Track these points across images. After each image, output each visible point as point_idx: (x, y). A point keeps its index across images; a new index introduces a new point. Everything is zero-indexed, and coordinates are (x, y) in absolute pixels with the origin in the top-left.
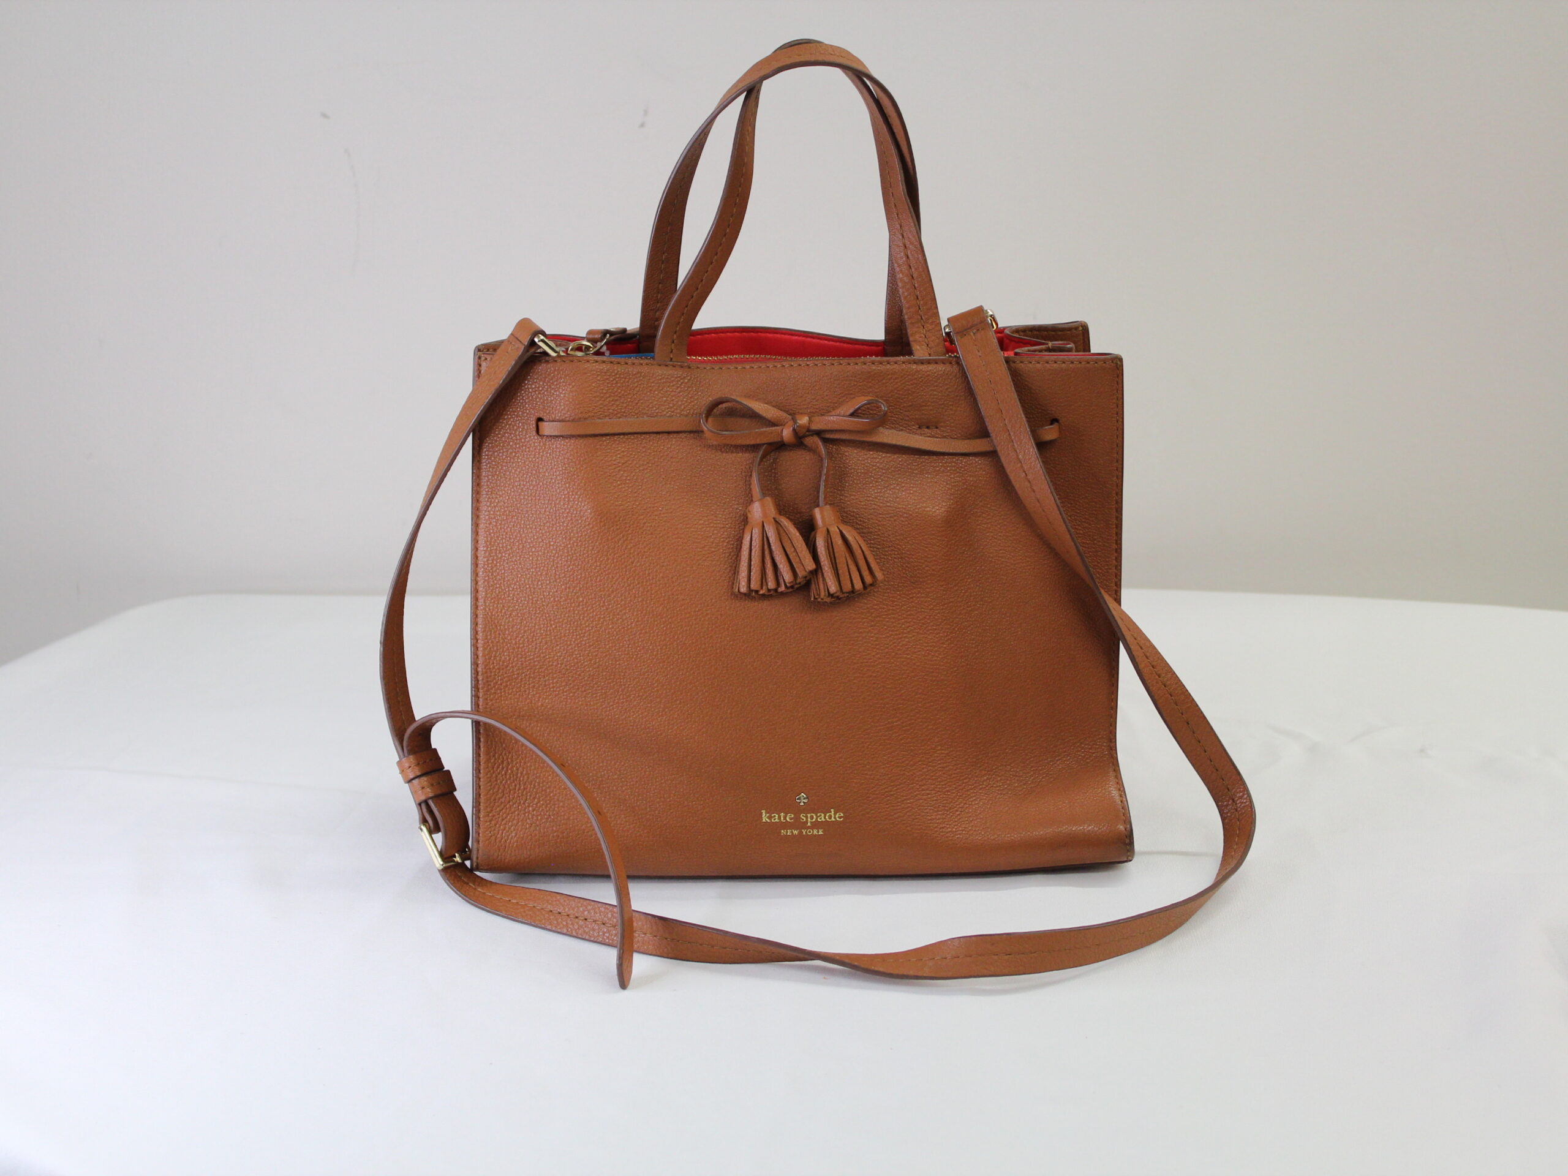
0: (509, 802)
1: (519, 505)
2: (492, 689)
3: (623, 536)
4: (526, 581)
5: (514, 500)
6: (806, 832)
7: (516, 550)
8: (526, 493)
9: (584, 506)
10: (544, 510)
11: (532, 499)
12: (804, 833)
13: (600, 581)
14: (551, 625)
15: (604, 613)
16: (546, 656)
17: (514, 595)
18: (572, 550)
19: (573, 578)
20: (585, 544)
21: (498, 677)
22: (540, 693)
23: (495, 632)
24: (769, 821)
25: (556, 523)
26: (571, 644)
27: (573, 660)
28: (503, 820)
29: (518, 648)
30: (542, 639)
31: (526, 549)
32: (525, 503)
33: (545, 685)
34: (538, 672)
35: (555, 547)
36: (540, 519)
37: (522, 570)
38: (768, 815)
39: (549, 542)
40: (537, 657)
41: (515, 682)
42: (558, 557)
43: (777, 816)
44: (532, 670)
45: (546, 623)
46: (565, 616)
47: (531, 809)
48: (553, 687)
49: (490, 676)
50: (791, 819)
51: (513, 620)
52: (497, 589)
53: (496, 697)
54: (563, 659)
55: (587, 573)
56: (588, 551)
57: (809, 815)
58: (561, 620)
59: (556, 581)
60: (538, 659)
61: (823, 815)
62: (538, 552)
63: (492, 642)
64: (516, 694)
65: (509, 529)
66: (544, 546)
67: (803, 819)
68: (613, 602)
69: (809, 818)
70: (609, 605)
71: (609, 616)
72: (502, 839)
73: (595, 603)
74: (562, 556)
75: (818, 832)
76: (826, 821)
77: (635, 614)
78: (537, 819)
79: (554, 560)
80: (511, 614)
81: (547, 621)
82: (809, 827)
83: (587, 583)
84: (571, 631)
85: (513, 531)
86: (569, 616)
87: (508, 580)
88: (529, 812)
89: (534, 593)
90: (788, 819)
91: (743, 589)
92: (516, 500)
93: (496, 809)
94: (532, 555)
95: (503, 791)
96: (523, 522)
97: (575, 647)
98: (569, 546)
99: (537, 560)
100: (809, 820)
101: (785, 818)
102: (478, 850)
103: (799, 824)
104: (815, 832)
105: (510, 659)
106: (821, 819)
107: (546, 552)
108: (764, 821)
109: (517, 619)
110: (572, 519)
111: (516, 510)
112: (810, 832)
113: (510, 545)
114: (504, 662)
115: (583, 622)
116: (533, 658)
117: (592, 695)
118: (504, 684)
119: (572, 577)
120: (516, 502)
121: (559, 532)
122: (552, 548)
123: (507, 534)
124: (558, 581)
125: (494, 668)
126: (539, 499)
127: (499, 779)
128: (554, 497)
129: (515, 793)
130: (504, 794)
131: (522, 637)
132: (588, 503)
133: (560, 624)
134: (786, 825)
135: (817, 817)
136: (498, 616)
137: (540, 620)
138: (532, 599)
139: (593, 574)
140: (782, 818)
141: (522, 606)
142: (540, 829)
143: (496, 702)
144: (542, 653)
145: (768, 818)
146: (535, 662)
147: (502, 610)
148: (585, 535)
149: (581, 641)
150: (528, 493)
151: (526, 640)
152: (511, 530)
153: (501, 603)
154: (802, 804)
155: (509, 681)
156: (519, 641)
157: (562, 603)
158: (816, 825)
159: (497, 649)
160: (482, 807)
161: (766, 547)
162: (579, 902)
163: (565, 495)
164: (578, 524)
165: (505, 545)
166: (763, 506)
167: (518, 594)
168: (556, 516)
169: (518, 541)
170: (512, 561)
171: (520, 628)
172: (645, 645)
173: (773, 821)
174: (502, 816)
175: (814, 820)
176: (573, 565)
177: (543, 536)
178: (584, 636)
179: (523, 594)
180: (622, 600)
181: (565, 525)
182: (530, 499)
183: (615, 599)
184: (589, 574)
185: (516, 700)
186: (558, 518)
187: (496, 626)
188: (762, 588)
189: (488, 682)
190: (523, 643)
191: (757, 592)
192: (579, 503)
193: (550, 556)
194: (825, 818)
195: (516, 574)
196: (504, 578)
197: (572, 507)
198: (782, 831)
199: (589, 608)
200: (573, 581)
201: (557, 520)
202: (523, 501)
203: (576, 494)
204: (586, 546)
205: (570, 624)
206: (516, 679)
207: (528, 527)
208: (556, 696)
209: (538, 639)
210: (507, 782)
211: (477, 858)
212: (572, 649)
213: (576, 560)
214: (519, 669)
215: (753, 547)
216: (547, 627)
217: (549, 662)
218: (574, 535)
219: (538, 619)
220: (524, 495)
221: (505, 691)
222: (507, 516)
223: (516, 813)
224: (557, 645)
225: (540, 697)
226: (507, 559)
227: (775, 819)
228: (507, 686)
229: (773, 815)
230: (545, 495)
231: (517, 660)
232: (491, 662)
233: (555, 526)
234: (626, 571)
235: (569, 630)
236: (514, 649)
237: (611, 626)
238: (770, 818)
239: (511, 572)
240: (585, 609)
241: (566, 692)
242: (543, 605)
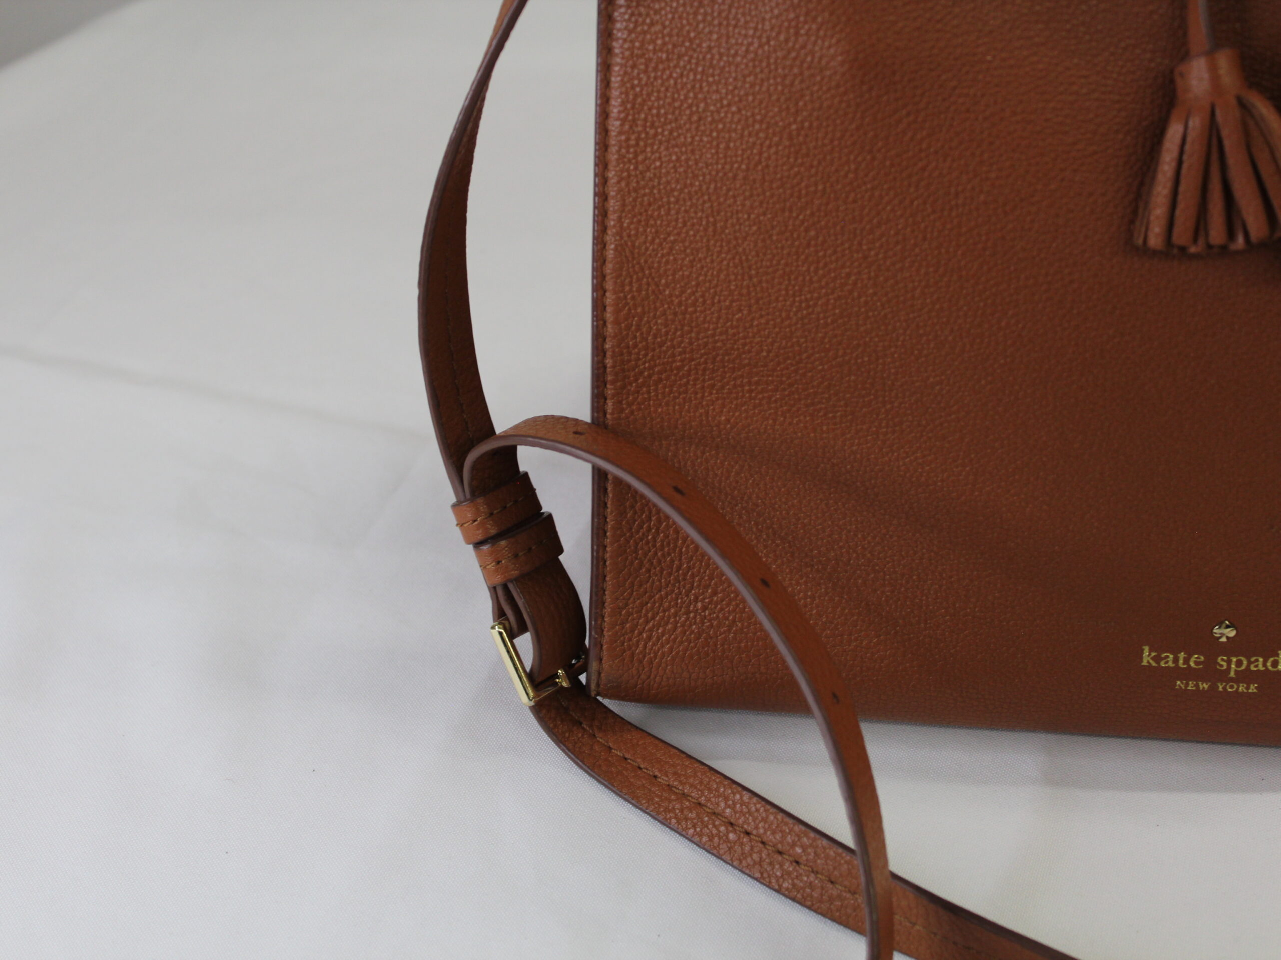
0: (660, 591)
1: (692, 35)
2: (631, 384)
3: (908, 114)
4: (704, 187)
5: (684, 22)
6: (1224, 688)
7: (685, 124)
8: (709, 10)
9: (829, 47)
10: (744, 49)
11: (720, 25)
12: (1221, 689)
13: (854, 202)
14: (750, 278)
15: (860, 265)
16: (739, 333)
17: (677, 213)
18: (798, 135)
19: (800, 191)
20: (828, 126)
21: (644, 363)
22: (724, 399)
23: (639, 280)
24: (1154, 664)
25: (768, 79)
26: (788, 318)
27: (792, 346)
28: (647, 622)
29: (684, 313)
30: (732, 301)
31: (704, 125)
32: (707, 30)
33: (735, 386)
34: (722, 361)
35: (764, 126)
36: (737, 66)
37: (696, 164)
38: (1153, 654)
39: (753, 115)
40: (721, 334)
41: (675, 375)
42: (769, 147)
43: (1171, 656)
44: (710, 356)
45: (740, 272)
46: (778, 264)
47: (699, 605)
48: (750, 391)
49: (629, 361)
50: (1196, 663)
51: (675, 260)
52: (645, 199)
53: (640, 400)
54: (772, 344)
55: (828, 185)
56: (832, 141)
57: (1235, 660)
58: (770, 270)
59: (764, 193)
60: (724, 337)
61: (1261, 660)
62: (729, 132)
63: (633, 298)
64: (678, 398)
65: (672, 82)
66: (742, 122)
67: (1222, 666)
68: (877, 245)
69: (1233, 665)
70: (870, 250)
71: (869, 272)
72: (644, 657)
73: (842, 244)
74: (777, 145)
75: (1248, 688)
76: (1267, 669)
77: (923, 271)
78: (711, 626)
79: (760, 154)
80: (671, 249)
81: (742, 268)
82: (1232, 680)
83: (827, 204)
84: (791, 292)
85: (679, 87)
86: (786, 265)
87: (668, 183)
88: (696, 612)
89: (718, 212)
90: (1192, 664)
91: (1155, 240)
92: (689, 24)
93: (634, 602)
94: (718, 137)
95: (648, 571)
96: (700, 69)
97: (796, 324)
98: (794, 127)
99: (727, 148)
100: (1233, 666)
101: (1187, 661)
102: (600, 674)
103: (1210, 672)
104: (1242, 688)
105: (667, 333)
106: (1257, 666)
107: (746, 133)
108: (1145, 663)
109: (683, 260)
110: (801, 74)
111: (687, 44)
112: (1232, 687)
113: (673, 114)
114: (655, 337)
115: (815, 279)
116: (713, 336)
117: (825, 415)
118: (655, 378)
119: (796, 189)
120: (687, 28)
121: (774, 98)
122: (757, 127)
123: (667, 90)
124: (768, 194)
125: (635, 346)
126: (735, 27)
127: (642, 549)
128: (767, 23)
129: (670, 574)
130: (649, 577)
131: (693, 293)
132: (838, 41)
133: (769, 277)
134: (1188, 674)
135: (1250, 663)
136: (646, 249)
137: (728, 265)
138: (714, 224)
139: (839, 187)
140: (1181, 662)
141: (694, 236)
142: (715, 645)
143: (640, 409)
144: (732, 327)
145: (1153, 659)
146: (716, 342)
147: (653, 240)
148: (829, 107)
149: (809, 314)
150: (713, 12)
151: (700, 300)
152: (675, 84)
153: (652, 226)
154: (1224, 640)
155: (665, 372)
156: (687, 300)
157: (774, 238)
158: (1245, 677)
159: (643, 313)
160: (608, 598)
161: (1215, 156)
162: (786, 824)
163: (790, 21)
164: (814, 85)
165: (662, 111)
166: (1213, 69)
167: (686, 212)
168: (768, 65)
169: (690, 107)
170: (676, 146)
171: (688, 277)
172: (939, 333)
173: (1163, 664)
174: (646, 615)
175: (1243, 668)
176: (802, 165)
177: (740, 101)
178: (815, 305)
179: (696, 213)
180: (897, 243)
181: (787, 82)
182: (716, 22)
183: (884, 240)
184: (832, 186)
185: (677, 408)
186: (772, 67)
187: (642, 270)
188: (1195, 240)
189: (623, 371)
190: (694, 304)
191: (1183, 249)
192: (819, 42)
193: (754, 144)
194: (1265, 665)
195: (685, 172)
196: (660, 178)
197: (803, 47)
198: (1179, 683)
199: (829, 252)
200: (799, 198)
201: (770, 72)
202: (701, 26)
203: (814, 19)
204: (830, 129)
205: (789, 280)
206: (679, 369)
207: (710, 80)
208: (754, 407)
209: (725, 301)
210: (655, 554)
211: (598, 685)
212: (790, 326)
213: (807, 155)
214: (684, 353)
215: (1185, 157)
216: (743, 280)
217: (744, 345)
218: (805, 105)
219: (725, 263)
220: (705, 14)
221: (656, 390)
222: (667, 52)
223: (672, 611)
224: (761, 317)
225: (723, 406)
226: (668, 141)
227: (1167, 663)
228: (660, 380)
229: (1164, 655)
230: (748, 18)
231: (682, 336)
232: (631, 336)
233: (765, 84)
234: (909, 185)
235: (786, 290)
236: (675, 314)
237: (871, 291)
238: (1157, 659)
239: (674, 167)
240: (821, 254)
241: (775, 402)
242: (736, 239)
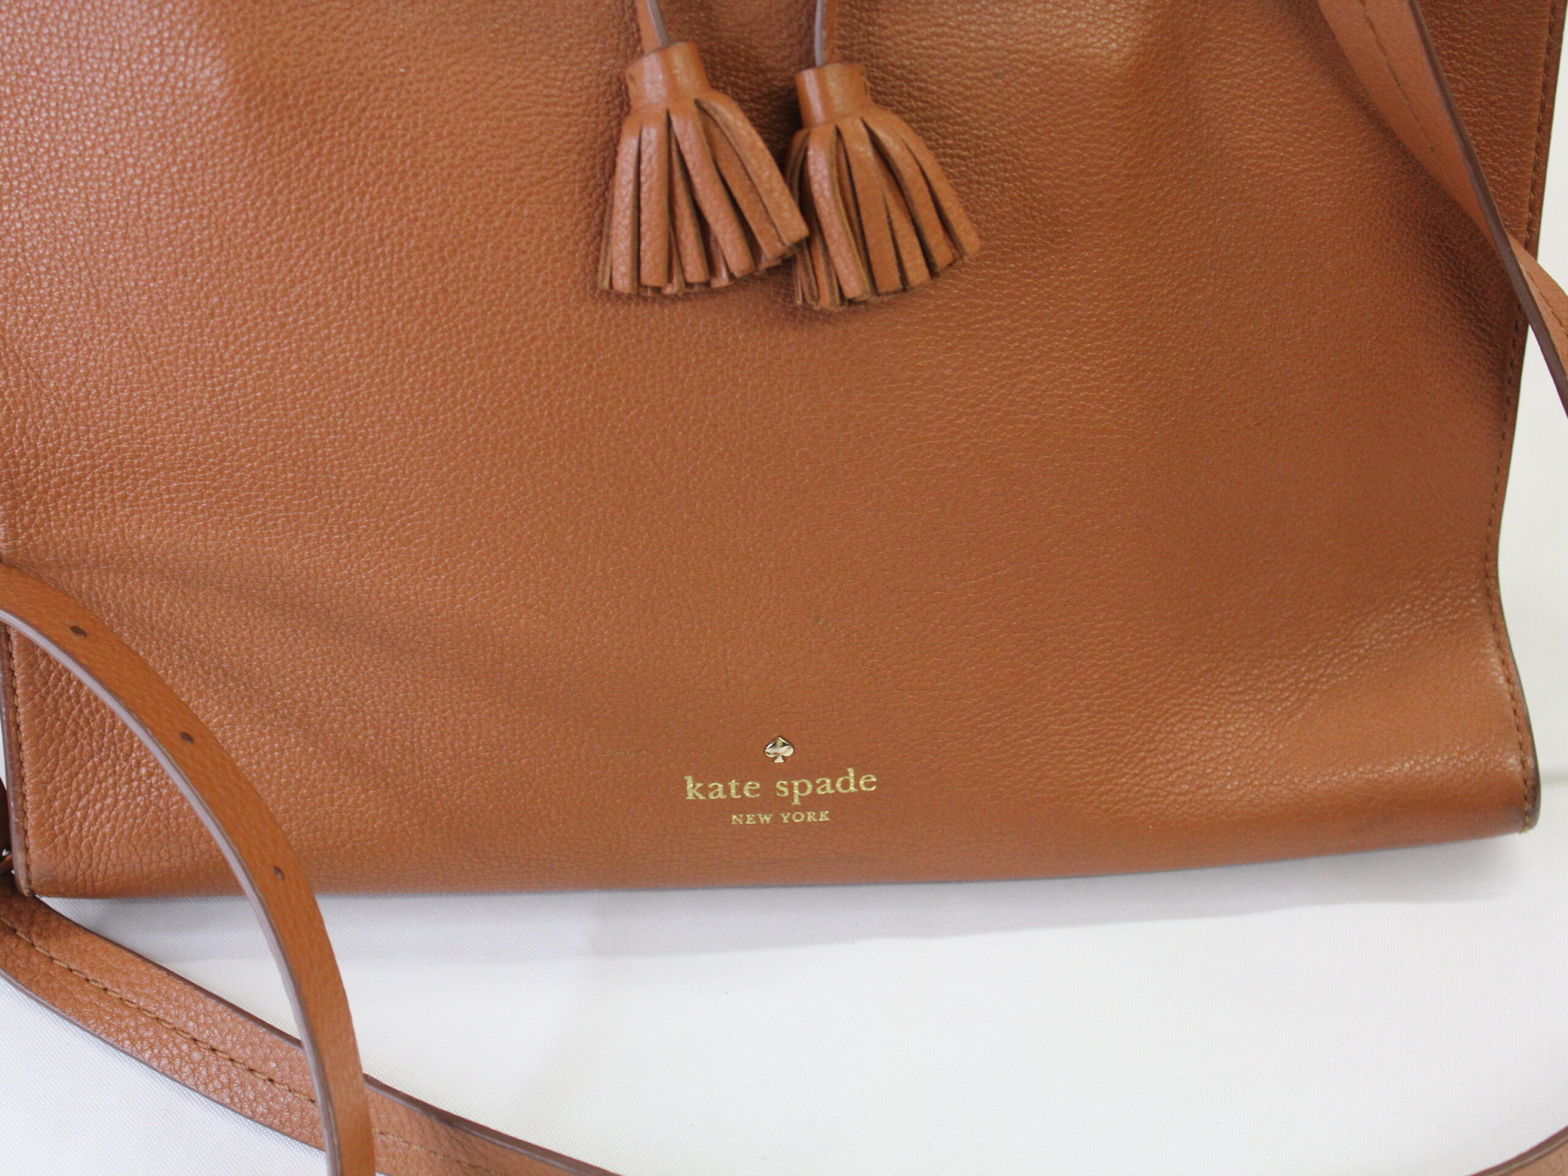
0: (92, 757)
1: (38, 61)
2: (24, 502)
3: (310, 145)
4: (78, 252)
5: (27, 46)
6: (790, 819)
7: (44, 174)
8: (54, 30)
9: (202, 69)
10: (102, 75)
11: (69, 46)
12: (785, 820)
13: (260, 257)
14: (149, 360)
15: (277, 335)
16: (145, 430)
17: (50, 285)
18: (181, 179)
19: (192, 248)
20: (214, 166)
21: (36, 475)
22: (140, 512)
23: (15, 371)
24: (701, 797)
25: (135, 111)
26: (201, 406)
27: (212, 441)
28: (80, 798)
29: (76, 409)
30: (132, 390)
31: (68, 173)
32: (54, 55)
33: (151, 496)
34: (131, 465)
35: (139, 170)
36: (96, 98)
37: (65, 222)
38: (699, 785)
39: (124, 157)
40: (125, 432)
41: (77, 487)
42: (149, 195)
43: (721, 786)
44: (116, 460)
45: (136, 353)
46: (180, 340)
47: (143, 771)
48: (171, 500)
49: (18, 473)
50: (752, 792)
51: (56, 343)
52: (10, 269)
53: (37, 520)
54: (187, 440)
55: (225, 239)
56: (222, 184)
57: (796, 783)
58: (172, 348)
59: (150, 253)
60: (128, 436)
61: (828, 781)
62: (98, 180)
63: (12, 394)
64: (84, 515)
65: (22, 121)
66: (113, 167)
67: (782, 792)
68: (295, 309)
69: (795, 790)
70: (286, 315)
71: (290, 343)
72: (81, 841)
73: (253, 310)
74: (157, 193)
75: (818, 817)
76: (837, 792)
77: (353, 337)
78: (160, 796)
79: (139, 205)
80: (49, 330)
81: (138, 349)
82: (796, 808)
83: (227, 262)
84: (200, 374)
85: (31, 126)
86: (190, 340)
87: (35, 248)
88: (140, 779)
89: (99, 282)
90: (747, 794)
91: (623, 283)
92: (33, 48)
93: (61, 774)
94: (85, 187)
95: (75, 733)
96: (53, 104)
97: (212, 413)
98: (174, 169)
99: (99, 200)
100: (796, 791)
101: (740, 790)
102: (28, 867)
103: (770, 801)
104: (811, 817)
105: (59, 436)
106: (824, 789)
107: (118, 180)
108: (690, 797)
109: (66, 342)
110: (174, 102)
111: (34, 73)
112: (798, 817)
113: (28, 161)
114: (45, 442)
115: (227, 356)
116: (116, 434)
117: (264, 523)
118: (52, 492)
119: (188, 246)
120: (31, 53)
121: (146, 134)
122: (131, 171)
123: (17, 132)
124: (155, 254)
125: (23, 454)
126: (88, 48)
127: (63, 707)
128: (125, 43)
129: (102, 736)
130: (77, 740)
131: (84, 383)
132: (214, 59)
133: (171, 357)
134: (743, 806)
135: (815, 786)
136: (19, 332)
137: (120, 346)
138: (97, 296)
139: (239, 239)
140: (733, 791)
141: (75, 312)
142: (168, 819)
143: (39, 533)
144: (136, 422)
145: (700, 790)
146: (120, 442)
147: (26, 320)
148: (213, 142)
149: (226, 400)
150: (59, 31)
151: (94, 391)
152: (26, 124)
153: (22, 304)
154: (780, 760)
155: (64, 484)
156: (77, 392)
157: (170, 308)
158: (812, 802)
159: (27, 412)
160: (27, 771)
161: (678, 175)
162: (256, 1034)
163: (152, 38)
164: (191, 115)
165: (15, 159)
166: (668, 67)
167: (60, 282)
168: (134, 93)
169: (47, 151)
170: (38, 201)
171: (74, 364)
172: (384, 413)
173: (711, 796)
174: (77, 789)
175: (808, 792)
176: (189, 216)
177: (106, 140)
178: (231, 388)
179: (72, 283)
180: (318, 305)
181: (159, 114)
182: (64, 45)
183: (301, 302)
184: (229, 240)
185: (85, 527)
186: (139, 96)
187: (18, 358)
188: (670, 279)
189: (11, 486)
190: (87, 398)
191: (658, 290)
192: (190, 61)
193: (130, 193)
194: (833, 786)
195: (53, 233)
196: (24, 243)
197: (172, 69)
198: (734, 817)
199: (238, 322)
200: (192, 256)
201: (136, 102)
202: (47, 50)
203: (181, 34)
204: (218, 168)
205: (196, 359)
206: (80, 479)
207: (67, 116)
208: (178, 521)
209: (123, 390)
210: (81, 711)
211: (29, 881)
212: (205, 416)
213: (195, 203)
214: (83, 458)
215: (643, 179)
216: (140, 363)
217: (154, 443)
218: (184, 141)
219: (116, 343)
220: (51, 34)
221: (55, 508)
222: (11, 84)
223: (111, 780)
224: (169, 407)
225: (141, 521)
226: (27, 196)
227: (715, 794)
228: (59, 495)
229: (711, 785)
230: (102, 37)
231: (78, 438)
232: (15, 442)
233: (134, 118)
234: (323, 233)
235: (194, 372)
236: (66, 411)
237: (295, 367)
238: (704, 790)
239: (39, 227)
240: (229, 324)
241: (202, 511)
242: (125, 312)
